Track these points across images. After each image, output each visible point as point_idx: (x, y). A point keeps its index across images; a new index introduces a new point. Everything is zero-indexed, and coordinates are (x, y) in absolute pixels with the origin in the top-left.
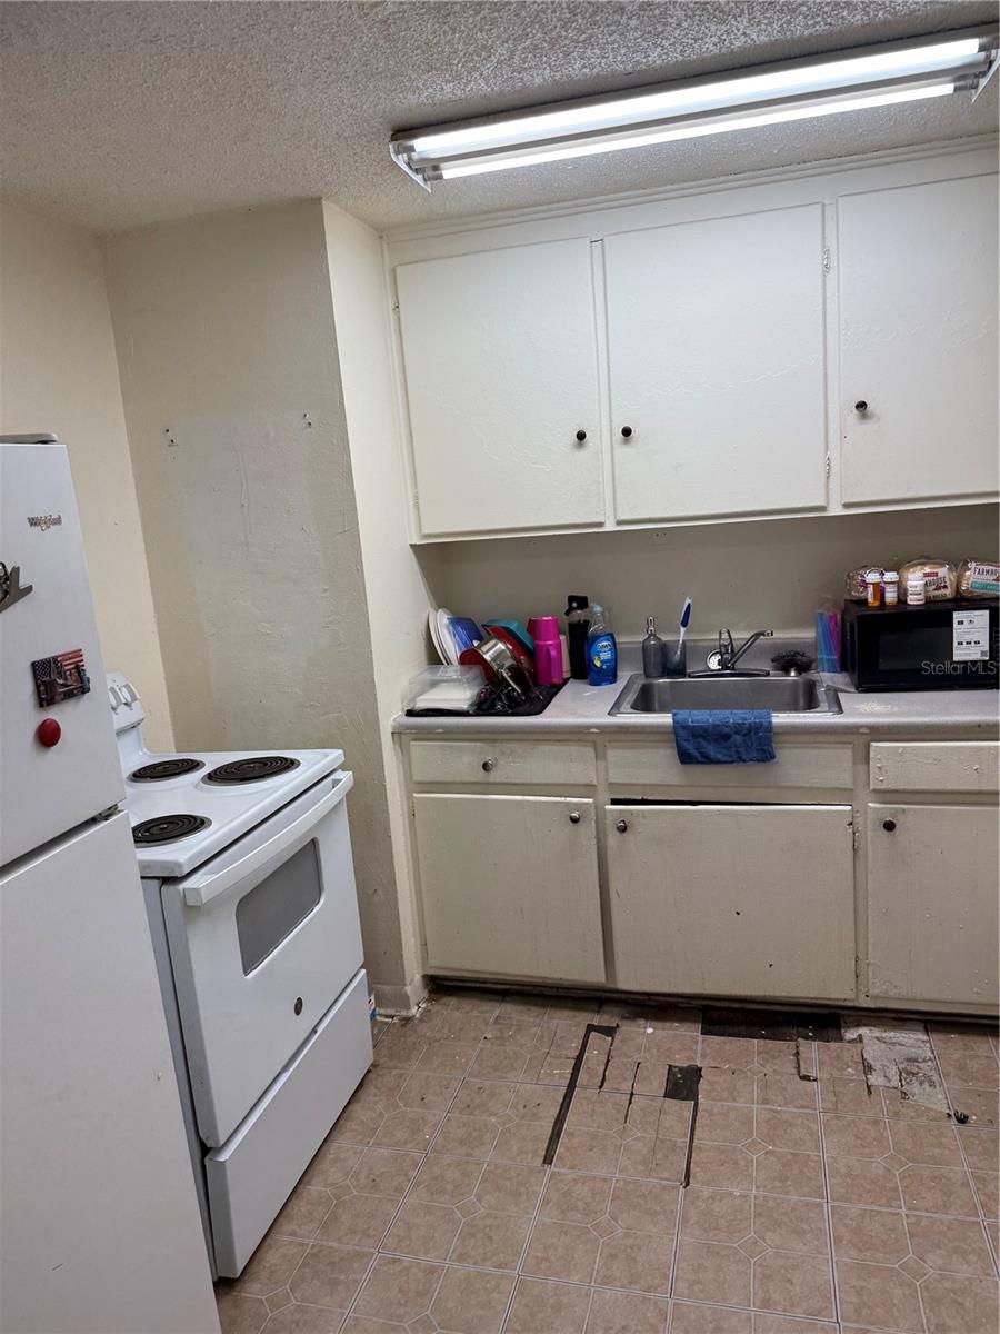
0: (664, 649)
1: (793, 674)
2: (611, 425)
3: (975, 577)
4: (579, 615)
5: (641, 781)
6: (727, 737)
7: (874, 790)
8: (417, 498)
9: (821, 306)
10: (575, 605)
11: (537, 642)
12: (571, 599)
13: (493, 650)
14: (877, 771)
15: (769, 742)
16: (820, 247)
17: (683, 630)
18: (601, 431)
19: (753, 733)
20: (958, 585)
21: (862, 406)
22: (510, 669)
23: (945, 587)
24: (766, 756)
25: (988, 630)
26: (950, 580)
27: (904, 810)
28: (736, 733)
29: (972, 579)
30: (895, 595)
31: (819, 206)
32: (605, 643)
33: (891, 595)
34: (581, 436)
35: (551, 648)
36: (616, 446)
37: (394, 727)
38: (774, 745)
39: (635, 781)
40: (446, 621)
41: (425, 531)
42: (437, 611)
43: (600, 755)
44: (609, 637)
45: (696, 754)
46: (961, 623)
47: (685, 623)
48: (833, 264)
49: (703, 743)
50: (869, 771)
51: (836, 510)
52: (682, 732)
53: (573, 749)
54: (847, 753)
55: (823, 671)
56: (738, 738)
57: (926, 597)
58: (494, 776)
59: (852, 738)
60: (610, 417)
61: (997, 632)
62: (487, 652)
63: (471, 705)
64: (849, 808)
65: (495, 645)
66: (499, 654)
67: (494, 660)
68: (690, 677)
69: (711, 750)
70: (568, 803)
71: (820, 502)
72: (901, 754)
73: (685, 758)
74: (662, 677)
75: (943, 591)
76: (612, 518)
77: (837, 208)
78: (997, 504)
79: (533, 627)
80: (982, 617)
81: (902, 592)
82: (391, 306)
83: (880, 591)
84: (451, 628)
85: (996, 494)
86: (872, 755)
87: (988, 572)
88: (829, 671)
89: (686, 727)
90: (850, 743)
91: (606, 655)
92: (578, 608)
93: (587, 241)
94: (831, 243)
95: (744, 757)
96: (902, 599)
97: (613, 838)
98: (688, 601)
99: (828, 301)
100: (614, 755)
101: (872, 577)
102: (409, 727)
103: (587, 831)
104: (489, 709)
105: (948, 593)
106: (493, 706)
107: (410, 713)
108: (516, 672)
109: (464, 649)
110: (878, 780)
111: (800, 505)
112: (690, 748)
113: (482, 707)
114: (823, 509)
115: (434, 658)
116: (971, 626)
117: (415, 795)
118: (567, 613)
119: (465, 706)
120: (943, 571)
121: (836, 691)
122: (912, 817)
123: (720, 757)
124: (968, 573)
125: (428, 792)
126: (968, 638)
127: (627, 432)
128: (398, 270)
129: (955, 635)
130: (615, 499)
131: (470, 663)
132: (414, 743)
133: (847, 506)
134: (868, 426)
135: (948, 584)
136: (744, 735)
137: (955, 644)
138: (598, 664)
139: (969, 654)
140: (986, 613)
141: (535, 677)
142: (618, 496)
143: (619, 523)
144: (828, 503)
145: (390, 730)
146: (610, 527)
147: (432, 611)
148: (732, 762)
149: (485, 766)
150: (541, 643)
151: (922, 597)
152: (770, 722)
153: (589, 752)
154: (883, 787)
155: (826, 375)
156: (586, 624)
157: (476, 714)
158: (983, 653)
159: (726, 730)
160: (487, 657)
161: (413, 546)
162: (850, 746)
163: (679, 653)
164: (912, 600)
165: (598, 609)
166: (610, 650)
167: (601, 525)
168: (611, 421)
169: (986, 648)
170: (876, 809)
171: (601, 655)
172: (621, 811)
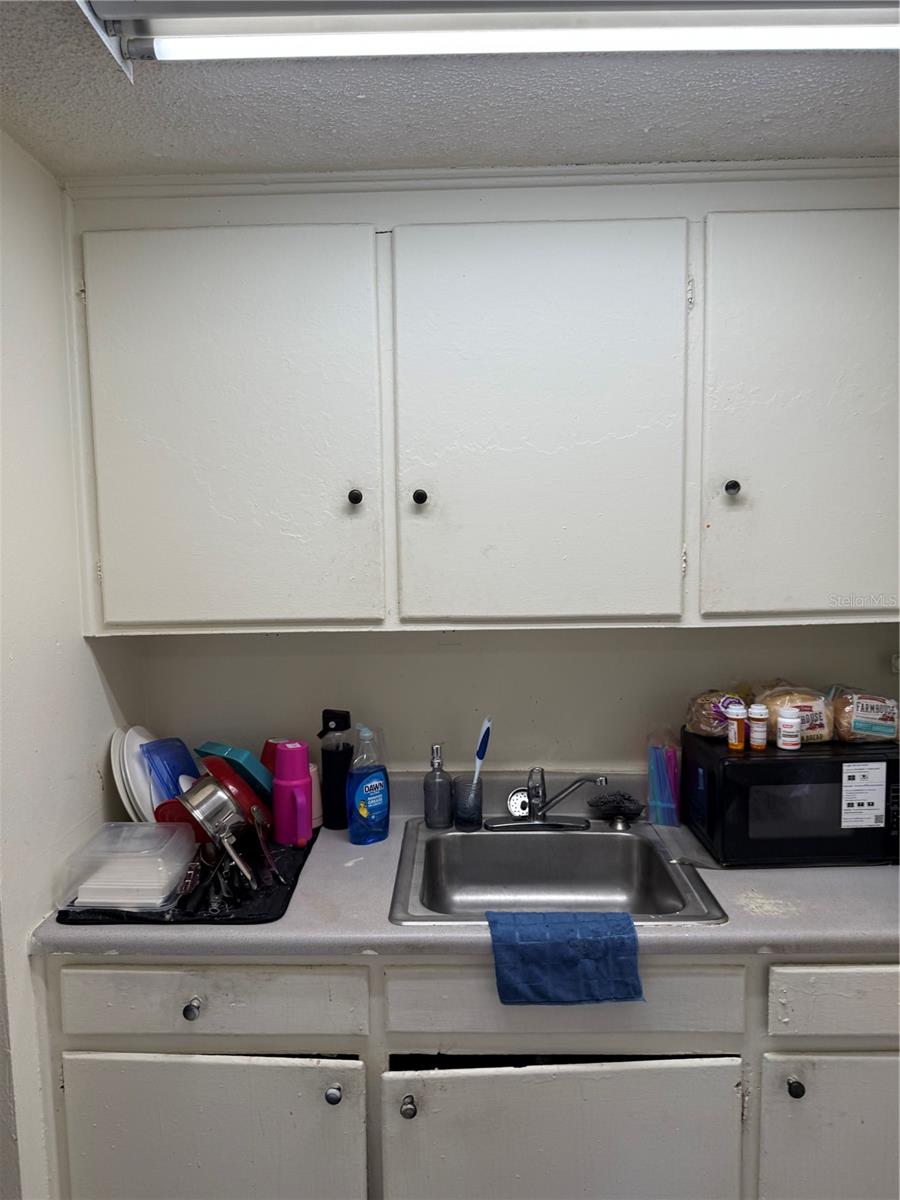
0: (453, 788)
1: (620, 827)
2: (396, 486)
3: (860, 715)
4: (337, 737)
5: (437, 1029)
6: (571, 963)
7: (774, 1036)
8: (98, 569)
9: (682, 352)
10: (332, 724)
11: (275, 780)
12: (328, 715)
13: (210, 802)
14: (780, 1009)
15: (633, 967)
16: (683, 274)
17: (478, 762)
18: (383, 493)
19: (610, 957)
20: (836, 724)
21: (733, 487)
22: (236, 830)
23: (821, 726)
24: (628, 989)
25: (884, 787)
26: (827, 716)
27: (813, 1064)
28: (587, 956)
29: (854, 718)
30: (763, 736)
31: (685, 221)
32: (375, 783)
33: (758, 736)
34: (355, 498)
35: (297, 792)
36: (404, 514)
37: (33, 947)
38: (641, 972)
39: (428, 1029)
40: (137, 749)
41: (110, 618)
42: (126, 732)
43: (377, 988)
44: (381, 774)
45: (523, 987)
46: (852, 778)
47: (481, 754)
48: (699, 299)
49: (537, 971)
50: (766, 1008)
51: (692, 621)
52: (506, 956)
53: (333, 981)
54: (737, 982)
55: (657, 823)
56: (589, 964)
57: (802, 738)
58: (201, 1025)
59: (745, 959)
60: (396, 475)
61: (897, 791)
62: (198, 807)
63: (168, 900)
64: (738, 1061)
65: (214, 793)
66: (220, 809)
67: (210, 818)
68: (487, 828)
69: (548, 982)
70: (323, 1069)
71: (674, 610)
72: (813, 985)
73: (509, 994)
74: (448, 827)
75: (818, 732)
76: (394, 612)
77: (705, 227)
78: (897, 623)
79: (270, 755)
80: (877, 771)
81: (772, 731)
82: (73, 290)
83: (745, 727)
84: (146, 761)
85: (894, 611)
86: (773, 984)
87: (872, 708)
88: (665, 824)
89: (512, 948)
90: (743, 966)
91: (376, 800)
92: (336, 730)
93: (371, 233)
94: (696, 271)
95: (597, 993)
96: (772, 743)
97: (392, 1124)
98: (486, 724)
99: (691, 346)
100: (396, 987)
101: (736, 711)
102: (60, 947)
103: (352, 1114)
104: (197, 909)
105: (825, 733)
106: (205, 903)
107: (65, 918)
108: (245, 836)
109: (166, 799)
110: (782, 1022)
111: (648, 612)
112: (517, 980)
113: (188, 906)
114: (676, 618)
115: (117, 811)
116: (864, 782)
117: (67, 1056)
118: (321, 735)
119: (156, 901)
120: (819, 705)
121: (692, 865)
122: (826, 1073)
123: (561, 993)
124: (847, 709)
125: (89, 1050)
126: (860, 798)
127: (420, 497)
128: (88, 238)
129: (844, 793)
130: (399, 589)
131: (171, 820)
132: (64, 971)
133: (707, 616)
134: (738, 515)
135: (824, 722)
136: (596, 960)
137: (844, 806)
138: (364, 813)
139: (861, 820)
140: (883, 766)
141: (271, 837)
142: (404, 582)
143: (404, 621)
144: (683, 610)
145: (25, 951)
146: (392, 625)
147: (118, 732)
148: (580, 1002)
149: (188, 1012)
150: (283, 783)
151: (797, 740)
152: (635, 939)
153: (358, 984)
154: (789, 1032)
155: (685, 442)
156: (348, 752)
157: (177, 921)
158: (878, 818)
159: (572, 952)
160: (198, 815)
161: (91, 641)
162: (743, 971)
163: (472, 795)
164: (787, 743)
165: (366, 734)
166: (381, 792)
167: (379, 622)
168: (397, 480)
169: (882, 811)
170: (776, 1062)
171: (368, 801)
172: (408, 1081)
